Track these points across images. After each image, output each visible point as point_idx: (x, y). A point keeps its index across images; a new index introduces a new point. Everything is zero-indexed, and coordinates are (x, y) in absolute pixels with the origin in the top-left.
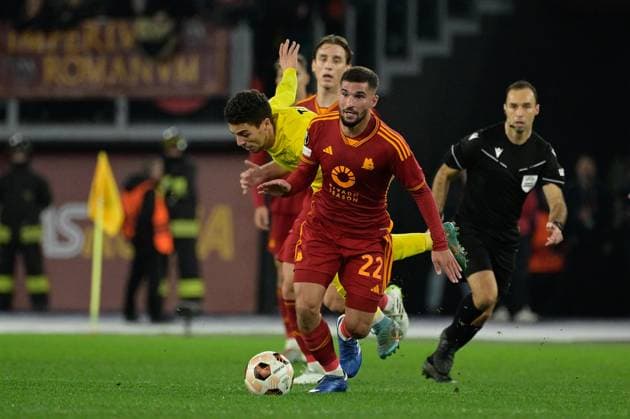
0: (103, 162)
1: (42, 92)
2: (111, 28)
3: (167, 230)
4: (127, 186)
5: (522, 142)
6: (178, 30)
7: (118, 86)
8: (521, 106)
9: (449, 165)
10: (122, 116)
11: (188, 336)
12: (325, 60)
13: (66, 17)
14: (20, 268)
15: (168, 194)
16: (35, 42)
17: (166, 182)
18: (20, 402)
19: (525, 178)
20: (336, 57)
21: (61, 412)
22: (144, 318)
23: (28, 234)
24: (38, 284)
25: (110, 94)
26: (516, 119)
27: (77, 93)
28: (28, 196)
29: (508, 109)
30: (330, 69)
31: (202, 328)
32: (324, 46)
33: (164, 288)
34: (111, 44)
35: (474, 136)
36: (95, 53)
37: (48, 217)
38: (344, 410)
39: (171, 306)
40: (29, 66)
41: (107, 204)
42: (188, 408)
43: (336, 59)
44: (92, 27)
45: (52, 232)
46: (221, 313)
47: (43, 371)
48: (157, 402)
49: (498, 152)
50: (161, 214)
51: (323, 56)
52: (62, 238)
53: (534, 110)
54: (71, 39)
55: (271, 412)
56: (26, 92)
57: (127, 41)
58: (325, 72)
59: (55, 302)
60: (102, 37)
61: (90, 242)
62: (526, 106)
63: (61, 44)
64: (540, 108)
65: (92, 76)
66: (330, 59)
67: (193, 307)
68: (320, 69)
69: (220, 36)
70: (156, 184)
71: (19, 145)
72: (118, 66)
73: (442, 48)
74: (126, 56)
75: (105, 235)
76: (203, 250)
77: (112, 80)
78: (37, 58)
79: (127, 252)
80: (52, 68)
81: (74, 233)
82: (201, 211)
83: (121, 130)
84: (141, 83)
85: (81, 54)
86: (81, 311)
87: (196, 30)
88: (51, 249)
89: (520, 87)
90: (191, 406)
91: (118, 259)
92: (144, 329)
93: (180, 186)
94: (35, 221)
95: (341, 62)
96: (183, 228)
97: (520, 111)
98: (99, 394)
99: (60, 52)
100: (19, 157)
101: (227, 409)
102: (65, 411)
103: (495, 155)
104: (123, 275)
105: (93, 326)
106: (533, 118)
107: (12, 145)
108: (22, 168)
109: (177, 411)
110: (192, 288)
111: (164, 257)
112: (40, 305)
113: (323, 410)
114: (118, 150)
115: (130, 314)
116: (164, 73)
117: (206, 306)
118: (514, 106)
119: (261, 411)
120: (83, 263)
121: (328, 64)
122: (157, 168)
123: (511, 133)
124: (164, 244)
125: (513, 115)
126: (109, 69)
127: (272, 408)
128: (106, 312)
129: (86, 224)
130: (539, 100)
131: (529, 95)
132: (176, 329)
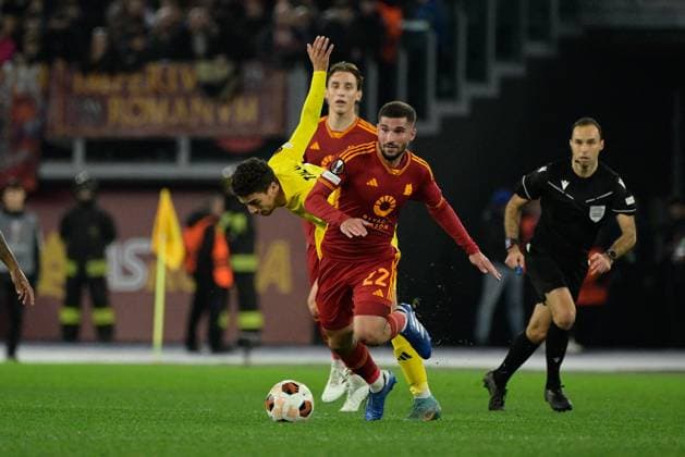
0: (165, 199)
1: (107, 132)
2: (173, 69)
3: (227, 264)
4: (189, 223)
5: (588, 175)
6: (237, 72)
7: (180, 126)
8: (586, 143)
9: (519, 195)
10: (184, 155)
11: (247, 366)
12: (337, 87)
13: (130, 60)
14: (86, 300)
15: (229, 230)
16: (100, 84)
17: (226, 219)
18: (86, 429)
19: (592, 208)
20: (348, 84)
21: (125, 438)
22: (205, 348)
23: (94, 268)
24: (104, 316)
25: (172, 134)
26: (581, 155)
27: (139, 133)
28: (94, 231)
29: (573, 145)
30: (343, 96)
31: (260, 358)
32: (336, 74)
33: (224, 320)
34: (173, 85)
35: (543, 169)
36: (157, 94)
37: (112, 251)
38: (396, 437)
39: (230, 337)
40: (94, 107)
41: (169, 240)
42: (247, 434)
43: (348, 86)
44: (155, 69)
45: (117, 266)
46: (278, 344)
47: (108, 399)
48: (218, 430)
49: (565, 184)
50: (221, 249)
51: (334, 83)
52: (126, 272)
53: (599, 146)
54: (135, 82)
55: (326, 439)
56: (92, 132)
57: (189, 83)
58: (337, 98)
59: (120, 334)
60: (164, 79)
61: (153, 275)
62: (591, 142)
63: (125, 84)
64: (605, 143)
65: (155, 116)
66: (342, 86)
67: (253, 338)
68: (333, 96)
69: (278, 79)
70: (216, 220)
71: (85, 183)
72: (180, 106)
73: (490, 90)
74: (187, 97)
75: (168, 269)
76: (261, 284)
77: (174, 120)
78: (102, 99)
79: (189, 286)
80: (117, 109)
81: (137, 267)
82: (260, 246)
83: (183, 168)
84: (202, 124)
85: (144, 95)
86: (145, 342)
87: (254, 72)
88: (116, 282)
89: (585, 123)
90: (249, 432)
91: (180, 292)
92: (205, 359)
93: (239, 222)
94: (100, 255)
95: (352, 88)
96: (243, 263)
97: (584, 147)
98: (162, 422)
99: (125, 94)
100: (85, 195)
101: (284, 436)
102: (130, 438)
103: (561, 187)
104: (185, 307)
105: (157, 356)
106: (597, 153)
107: (79, 183)
108: (88, 205)
109: (236, 439)
110: (251, 320)
111: (225, 290)
112: (105, 336)
113: (376, 436)
114: (179, 187)
115: (191, 345)
116: (224, 113)
117: (264, 338)
118: (579, 142)
119: (318, 438)
120: (147, 295)
121: (341, 91)
122: (217, 205)
123: (577, 168)
124: (223, 277)
125: (578, 151)
126: (171, 109)
127: (327, 435)
128: (168, 343)
129: (150, 259)
130: (603, 136)
131: (593, 131)
132: (235, 359)
